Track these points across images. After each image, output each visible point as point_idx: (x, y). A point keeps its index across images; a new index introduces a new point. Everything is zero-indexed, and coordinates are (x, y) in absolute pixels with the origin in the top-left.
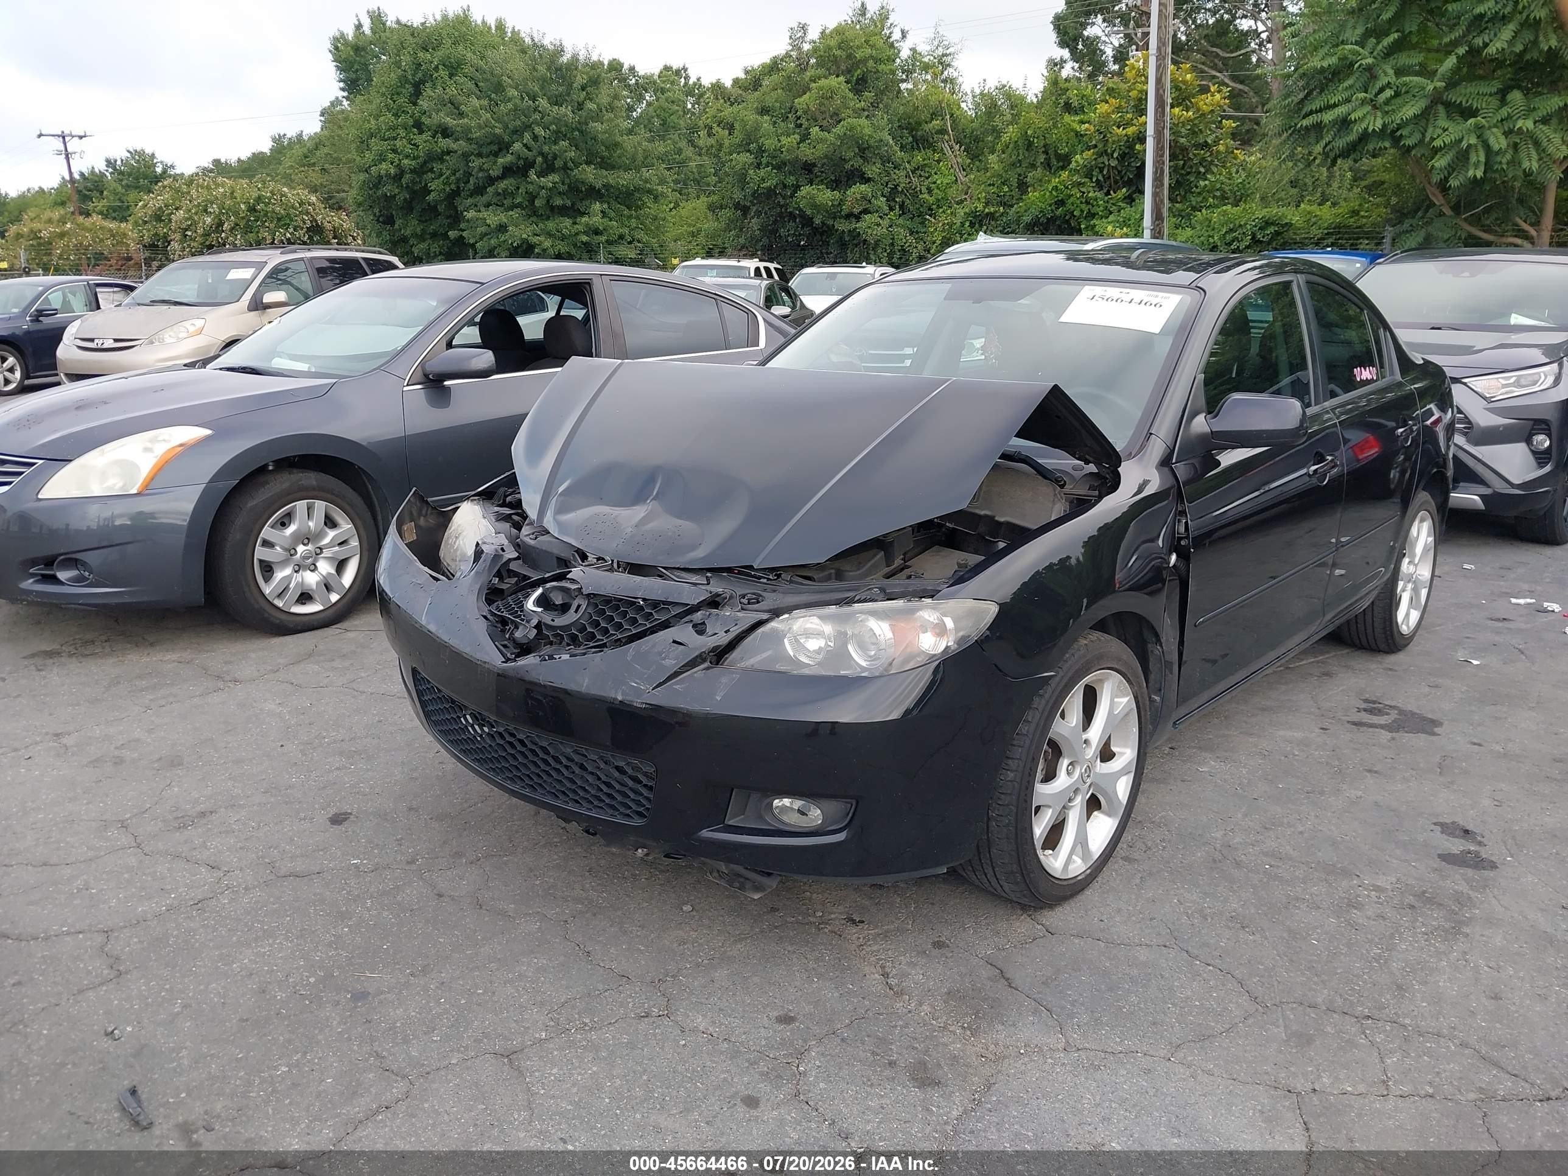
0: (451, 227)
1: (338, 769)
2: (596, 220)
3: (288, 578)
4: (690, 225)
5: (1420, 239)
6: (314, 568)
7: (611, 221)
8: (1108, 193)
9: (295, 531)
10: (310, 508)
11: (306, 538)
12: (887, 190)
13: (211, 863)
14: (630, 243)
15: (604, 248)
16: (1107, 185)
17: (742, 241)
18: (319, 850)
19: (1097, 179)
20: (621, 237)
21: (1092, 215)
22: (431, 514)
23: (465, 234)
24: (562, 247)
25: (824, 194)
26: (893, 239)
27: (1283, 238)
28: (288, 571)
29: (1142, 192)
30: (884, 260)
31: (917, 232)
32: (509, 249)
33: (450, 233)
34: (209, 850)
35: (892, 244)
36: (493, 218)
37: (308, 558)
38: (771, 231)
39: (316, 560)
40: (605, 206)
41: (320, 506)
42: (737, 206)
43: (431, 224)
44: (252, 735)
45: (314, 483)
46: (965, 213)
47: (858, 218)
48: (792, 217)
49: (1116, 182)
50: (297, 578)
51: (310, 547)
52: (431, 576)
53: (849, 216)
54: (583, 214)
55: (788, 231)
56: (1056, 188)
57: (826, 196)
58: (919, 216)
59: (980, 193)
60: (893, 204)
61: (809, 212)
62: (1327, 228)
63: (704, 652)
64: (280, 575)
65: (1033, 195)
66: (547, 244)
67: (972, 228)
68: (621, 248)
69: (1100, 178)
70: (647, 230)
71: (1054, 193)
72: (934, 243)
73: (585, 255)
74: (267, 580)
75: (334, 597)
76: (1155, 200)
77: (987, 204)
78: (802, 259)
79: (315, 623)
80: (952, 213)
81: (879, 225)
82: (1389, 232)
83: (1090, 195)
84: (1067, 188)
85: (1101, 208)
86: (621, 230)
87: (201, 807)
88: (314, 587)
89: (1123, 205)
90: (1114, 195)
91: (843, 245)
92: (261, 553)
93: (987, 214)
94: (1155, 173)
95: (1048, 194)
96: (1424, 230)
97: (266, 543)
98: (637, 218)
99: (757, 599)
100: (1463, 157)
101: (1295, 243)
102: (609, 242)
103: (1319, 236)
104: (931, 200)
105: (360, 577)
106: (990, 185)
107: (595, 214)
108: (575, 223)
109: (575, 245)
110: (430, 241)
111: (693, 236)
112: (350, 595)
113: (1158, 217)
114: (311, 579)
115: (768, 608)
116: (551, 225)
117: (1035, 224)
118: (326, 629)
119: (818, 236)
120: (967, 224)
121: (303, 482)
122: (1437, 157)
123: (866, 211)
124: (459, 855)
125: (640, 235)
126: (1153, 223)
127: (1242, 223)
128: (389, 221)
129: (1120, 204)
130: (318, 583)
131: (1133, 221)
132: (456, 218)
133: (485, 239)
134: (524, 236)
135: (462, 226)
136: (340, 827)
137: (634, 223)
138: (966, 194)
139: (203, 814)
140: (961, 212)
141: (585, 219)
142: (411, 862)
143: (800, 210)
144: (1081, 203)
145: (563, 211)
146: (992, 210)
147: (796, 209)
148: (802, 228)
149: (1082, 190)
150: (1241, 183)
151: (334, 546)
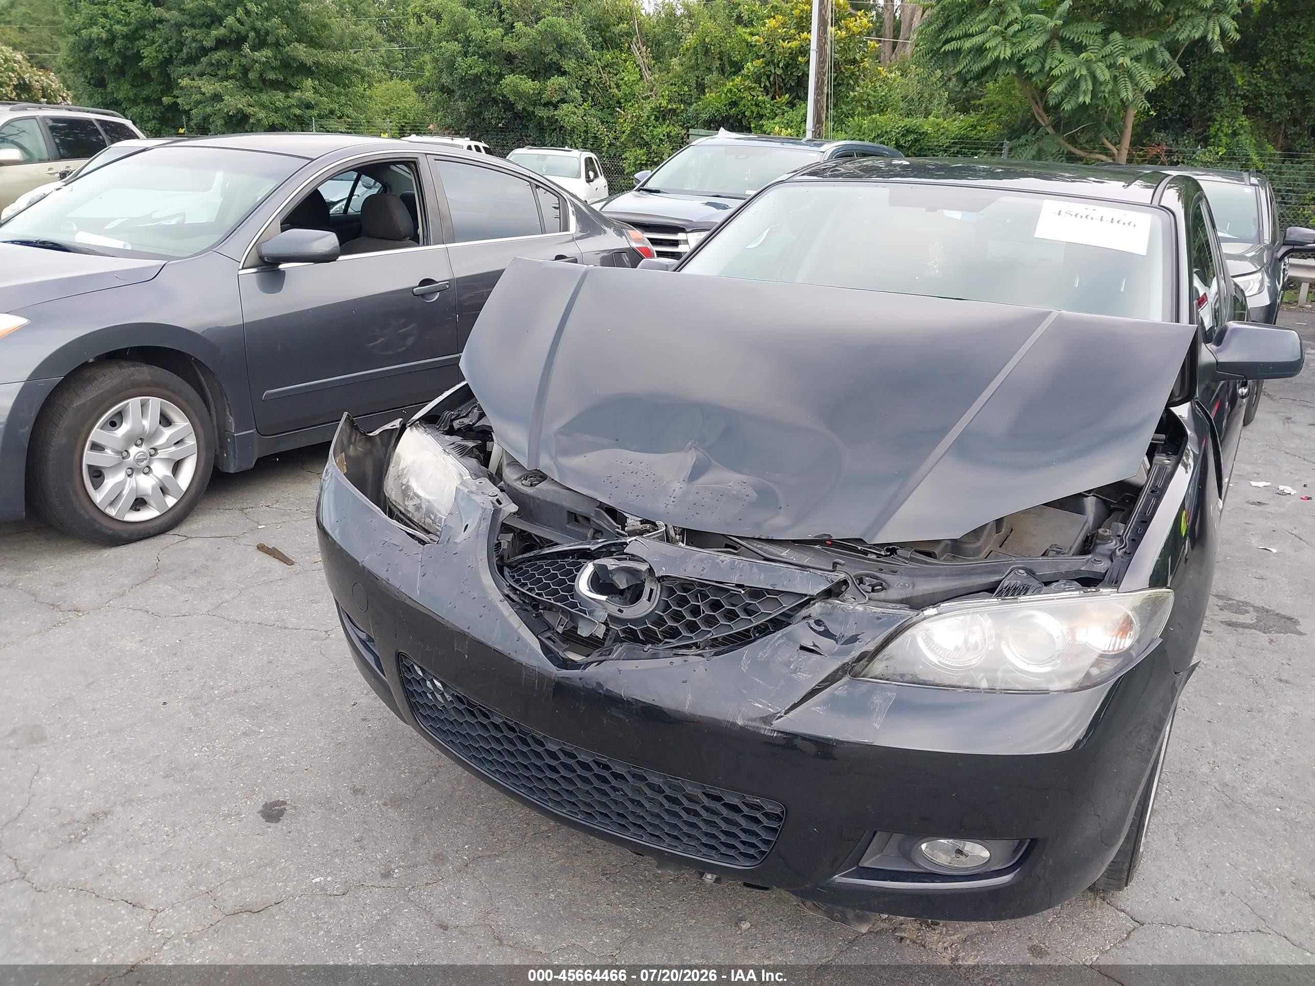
0: (164, 93)
1: (245, 734)
2: (309, 95)
3: (122, 484)
4: (383, 104)
5: (1033, 152)
6: (148, 471)
7: (322, 96)
8: (773, 98)
9: (128, 432)
10: (143, 405)
11: (139, 439)
12: (581, 83)
13: (130, 899)
14: (340, 118)
15: (316, 121)
16: (774, 90)
17: (449, 120)
18: (266, 865)
19: (765, 85)
20: (332, 112)
21: (761, 117)
22: (360, 440)
23: (179, 101)
24: (276, 119)
25: (526, 83)
26: (587, 127)
27: (920, 145)
28: (121, 476)
29: (805, 99)
30: (579, 145)
31: (607, 122)
32: (224, 118)
33: (164, 99)
34: (120, 876)
35: (586, 132)
36: (209, 87)
37: (142, 460)
38: (475, 114)
39: (150, 462)
40: (317, 82)
41: (155, 403)
42: (443, 89)
43: (144, 90)
44: (122, 689)
45: (149, 378)
46: (651, 108)
47: (556, 107)
48: (495, 101)
49: (780, 88)
50: (130, 483)
51: (144, 448)
52: (408, 534)
53: (547, 104)
54: (295, 89)
55: (492, 114)
56: (730, 91)
57: (528, 85)
58: (608, 108)
59: (664, 91)
60: (585, 96)
61: (512, 99)
62: (953, 139)
63: (847, 663)
64: (110, 482)
65: (710, 96)
66: (262, 115)
67: (657, 121)
68: (332, 122)
69: (768, 84)
70: (357, 108)
71: (728, 94)
72: (624, 132)
73: (297, 127)
74: (97, 486)
75: (171, 501)
76: (816, 107)
77: (670, 101)
78: (503, 139)
79: (151, 531)
80: (639, 106)
81: (575, 113)
82: (1007, 144)
83: (760, 98)
84: (740, 91)
85: (769, 111)
86: (331, 106)
87: (89, 807)
88: (150, 492)
89: (786, 109)
90: (779, 100)
91: (541, 129)
92: (89, 458)
93: (670, 110)
94: (817, 82)
95: (723, 95)
96: (1036, 145)
97: (96, 447)
98: (346, 95)
99: (881, 585)
100: (1074, 86)
101: (929, 149)
102: (320, 117)
103: (947, 145)
104: (620, 94)
105: (197, 478)
106: (672, 84)
107: (308, 89)
108: (287, 97)
109: (288, 118)
110: (142, 105)
111: (387, 114)
112: (187, 497)
113: (818, 121)
114: (146, 483)
115: (899, 597)
116: (265, 97)
117: (711, 122)
118: (163, 536)
119: (518, 121)
120: (653, 117)
121: (136, 377)
122: (1055, 84)
123: (563, 101)
124: (439, 859)
125: (350, 111)
126: (814, 126)
127: (888, 130)
128: (101, 83)
129: (784, 107)
130: (153, 488)
131: (795, 123)
132: (169, 85)
133: (200, 107)
134: (240, 106)
135: (176, 92)
136: (279, 825)
137: (343, 99)
138: (651, 91)
139: (95, 817)
140: (648, 107)
141: (297, 94)
142: (387, 875)
143: (504, 96)
144: (752, 105)
145: (275, 85)
146: (674, 106)
147: (500, 95)
148: (505, 112)
149: (753, 93)
150: (884, 96)
151: (170, 447)
